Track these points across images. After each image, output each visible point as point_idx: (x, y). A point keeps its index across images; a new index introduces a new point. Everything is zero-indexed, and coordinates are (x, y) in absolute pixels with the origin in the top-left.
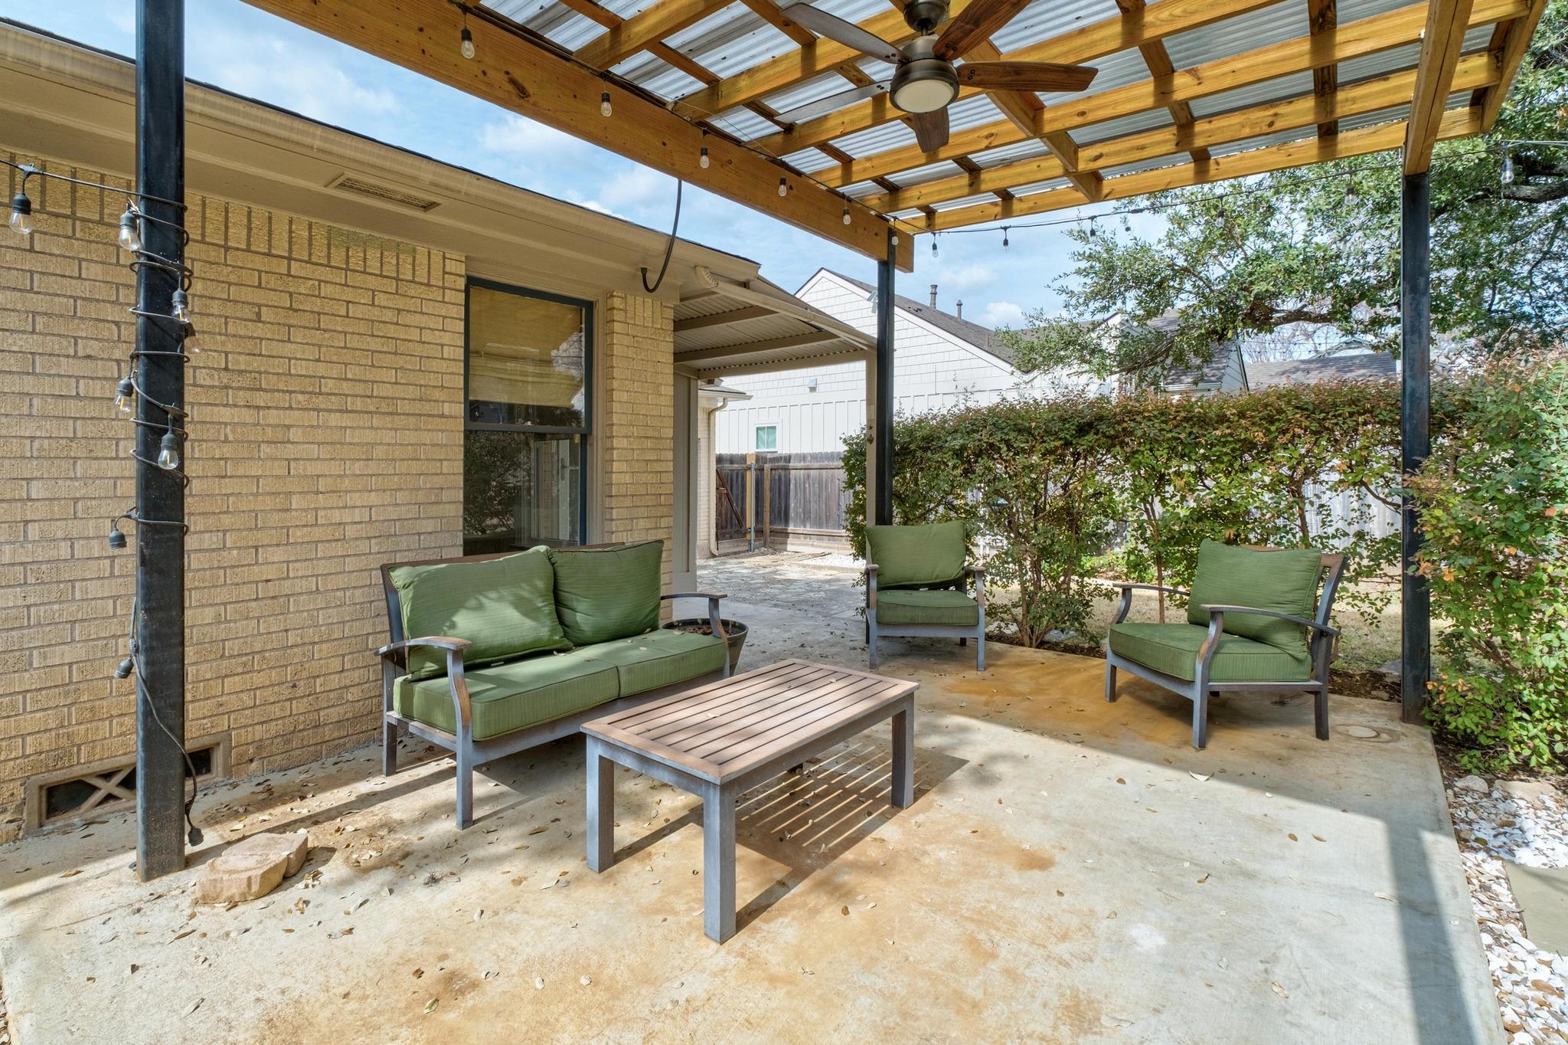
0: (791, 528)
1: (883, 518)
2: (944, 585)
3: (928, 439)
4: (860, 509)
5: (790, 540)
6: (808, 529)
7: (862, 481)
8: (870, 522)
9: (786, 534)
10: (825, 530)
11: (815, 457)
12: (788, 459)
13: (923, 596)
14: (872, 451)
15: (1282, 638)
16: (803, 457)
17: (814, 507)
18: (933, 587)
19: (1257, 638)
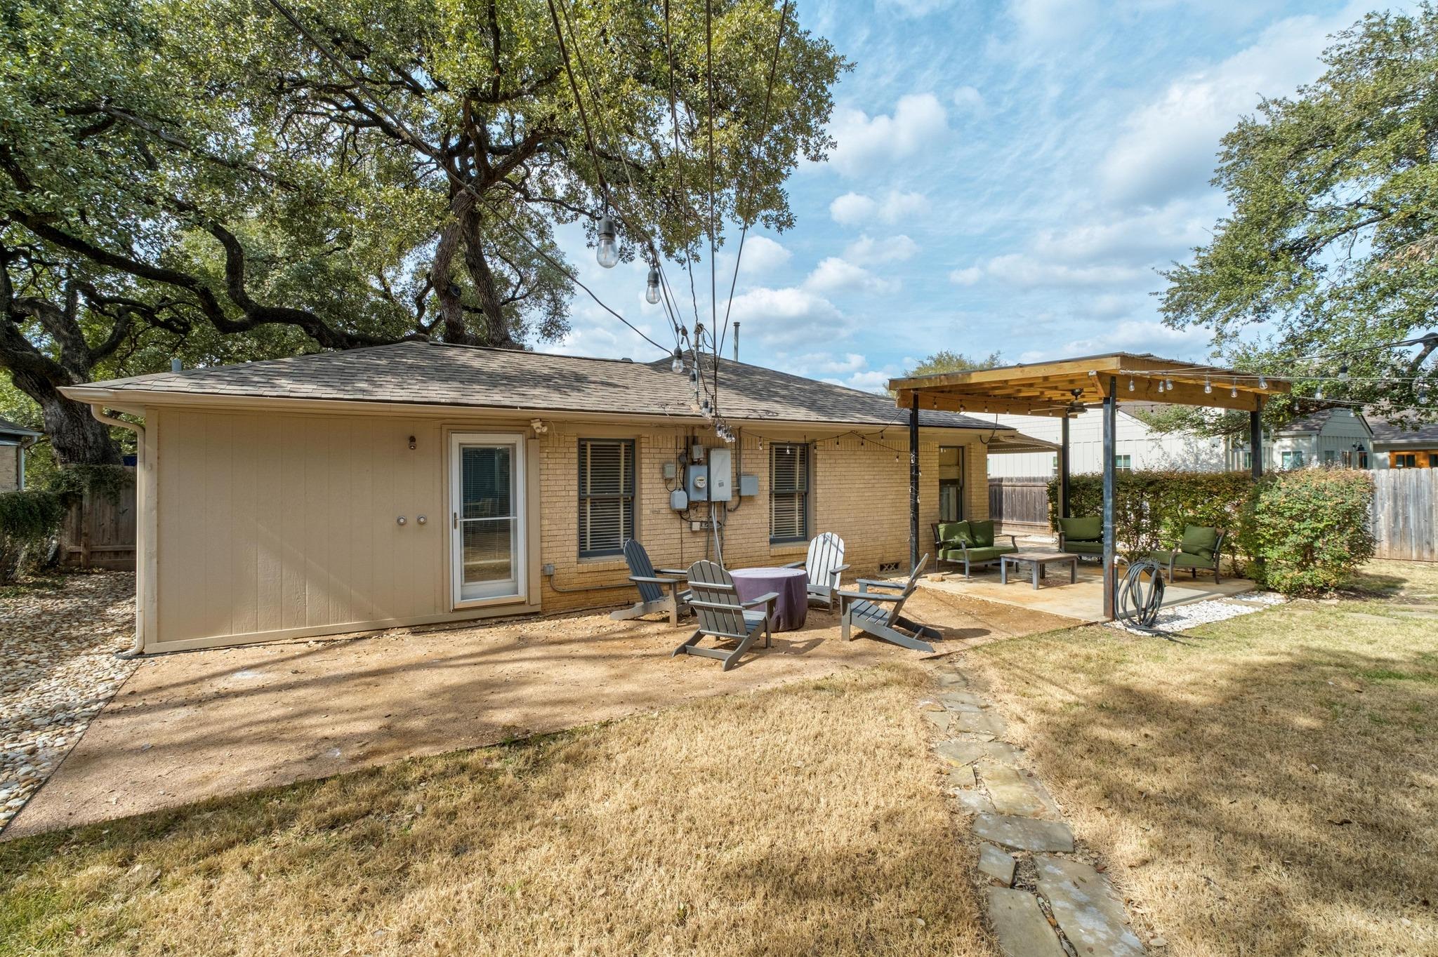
0: (1004, 521)
1: (1066, 515)
2: (1093, 540)
3: (1086, 485)
4: (1055, 511)
5: (1004, 527)
6: (1015, 521)
7: (1056, 500)
8: (1060, 516)
9: (1001, 524)
10: (1026, 522)
11: (1018, 479)
12: (1001, 480)
13: (1083, 543)
14: (1060, 489)
15: (1203, 554)
16: (1011, 480)
17: (1018, 508)
18: (1087, 540)
19: (1196, 554)
